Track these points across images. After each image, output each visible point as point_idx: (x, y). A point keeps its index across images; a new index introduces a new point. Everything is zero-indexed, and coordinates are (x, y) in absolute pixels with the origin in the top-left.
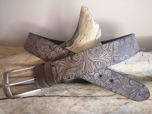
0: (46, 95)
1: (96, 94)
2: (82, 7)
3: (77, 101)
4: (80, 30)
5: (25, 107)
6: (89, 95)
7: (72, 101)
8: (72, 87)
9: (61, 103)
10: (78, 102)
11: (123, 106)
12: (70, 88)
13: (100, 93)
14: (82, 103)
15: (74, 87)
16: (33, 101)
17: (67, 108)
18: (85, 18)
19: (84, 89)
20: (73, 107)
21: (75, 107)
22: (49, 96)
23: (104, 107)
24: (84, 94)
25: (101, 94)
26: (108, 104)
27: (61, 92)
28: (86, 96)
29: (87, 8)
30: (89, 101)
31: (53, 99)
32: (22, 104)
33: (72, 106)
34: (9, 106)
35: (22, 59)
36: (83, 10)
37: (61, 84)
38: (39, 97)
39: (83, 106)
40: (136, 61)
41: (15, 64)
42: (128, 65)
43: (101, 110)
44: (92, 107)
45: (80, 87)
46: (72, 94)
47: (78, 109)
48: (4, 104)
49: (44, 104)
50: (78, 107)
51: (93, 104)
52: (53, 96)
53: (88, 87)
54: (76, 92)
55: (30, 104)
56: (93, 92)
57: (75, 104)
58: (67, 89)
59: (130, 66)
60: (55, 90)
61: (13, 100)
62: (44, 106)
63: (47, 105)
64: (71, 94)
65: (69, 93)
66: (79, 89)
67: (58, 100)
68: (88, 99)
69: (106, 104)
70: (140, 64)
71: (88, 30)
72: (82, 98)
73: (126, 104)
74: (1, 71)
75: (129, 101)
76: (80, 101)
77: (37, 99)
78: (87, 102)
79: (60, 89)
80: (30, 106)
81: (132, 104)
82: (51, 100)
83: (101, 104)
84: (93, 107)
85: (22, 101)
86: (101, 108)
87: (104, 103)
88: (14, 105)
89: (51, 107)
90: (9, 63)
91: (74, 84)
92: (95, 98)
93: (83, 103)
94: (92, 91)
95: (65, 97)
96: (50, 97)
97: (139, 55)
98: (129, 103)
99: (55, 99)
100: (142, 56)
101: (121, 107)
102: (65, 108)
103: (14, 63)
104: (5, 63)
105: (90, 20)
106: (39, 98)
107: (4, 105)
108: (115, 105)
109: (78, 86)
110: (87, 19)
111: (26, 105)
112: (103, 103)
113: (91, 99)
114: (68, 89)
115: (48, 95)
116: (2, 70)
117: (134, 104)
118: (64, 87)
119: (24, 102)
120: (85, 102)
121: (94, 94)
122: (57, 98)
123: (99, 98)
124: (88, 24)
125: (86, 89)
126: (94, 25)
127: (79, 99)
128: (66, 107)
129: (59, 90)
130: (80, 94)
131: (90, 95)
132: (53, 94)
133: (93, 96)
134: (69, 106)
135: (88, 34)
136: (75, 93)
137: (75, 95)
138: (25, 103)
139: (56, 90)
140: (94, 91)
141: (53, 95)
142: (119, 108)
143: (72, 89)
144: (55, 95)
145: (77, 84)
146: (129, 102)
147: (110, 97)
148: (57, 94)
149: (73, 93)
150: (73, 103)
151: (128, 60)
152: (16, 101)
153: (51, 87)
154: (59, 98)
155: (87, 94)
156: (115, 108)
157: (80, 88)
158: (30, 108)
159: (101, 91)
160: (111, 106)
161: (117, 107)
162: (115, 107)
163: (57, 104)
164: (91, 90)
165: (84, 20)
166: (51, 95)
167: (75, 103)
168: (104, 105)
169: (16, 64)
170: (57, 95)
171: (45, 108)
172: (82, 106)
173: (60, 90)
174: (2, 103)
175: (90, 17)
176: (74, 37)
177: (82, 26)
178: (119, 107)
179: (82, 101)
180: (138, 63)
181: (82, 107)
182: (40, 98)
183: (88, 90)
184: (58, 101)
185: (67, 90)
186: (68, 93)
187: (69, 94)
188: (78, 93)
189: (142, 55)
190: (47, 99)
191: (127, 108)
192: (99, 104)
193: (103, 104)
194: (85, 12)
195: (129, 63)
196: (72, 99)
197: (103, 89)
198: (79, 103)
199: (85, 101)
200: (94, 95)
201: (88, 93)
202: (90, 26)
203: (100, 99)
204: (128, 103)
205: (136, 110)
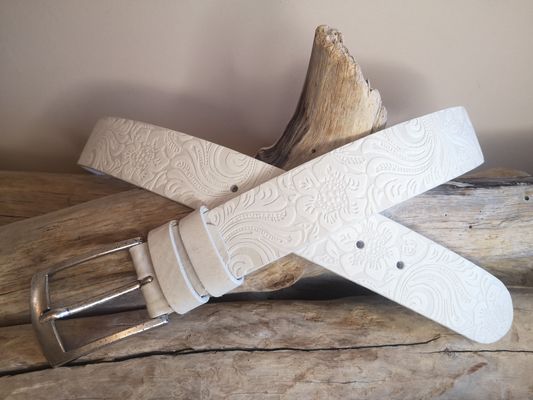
0: (196, 348)
1: (369, 337)
2: (318, 30)
3: (307, 364)
4: (313, 113)
5: (125, 393)
6: (344, 344)
7: (287, 367)
8: (284, 314)
9: (251, 373)
10: (308, 369)
11: (466, 377)
12: (278, 319)
13: (382, 333)
14: (323, 372)
15: (290, 316)
16: (151, 372)
17: (272, 393)
18: (332, 70)
19: (328, 320)
20: (291, 386)
21: (299, 387)
22: (204, 351)
23: (399, 385)
24: (328, 340)
25: (386, 339)
26: (414, 372)
27: (248, 336)
28: (337, 345)
29: (338, 34)
30: (347, 363)
31: (222, 363)
32: (113, 384)
33: (290, 384)
34: (67, 393)
35: (104, 221)
36: (324, 41)
37: (243, 307)
38: (170, 357)
39: (329, 382)
40: (507, 219)
41: (79, 238)
42: (479, 232)
43: (390, 395)
44: (357, 385)
45: (311, 315)
46: (285, 341)
47: (309, 394)
48: (46, 384)
49: (191, 380)
50: (311, 387)
51: (363, 374)
52: (220, 350)
53: (341, 313)
54: (301, 332)
55: (142, 382)
56: (360, 331)
57: (300, 378)
58: (266, 324)
59: (486, 236)
60: (225, 328)
61: (81, 370)
62: (190, 388)
63: (203, 384)
64: (284, 339)
65: (277, 337)
66: (311, 324)
67: (240, 363)
68: (343, 356)
69: (407, 374)
70: (520, 227)
71: (342, 114)
72: (322, 356)
73: (473, 370)
74: (30, 266)
75: (485, 361)
76: (317, 364)
77: (165, 365)
78: (340, 369)
79: (244, 323)
80: (141, 389)
81: (496, 370)
82: (213, 365)
83: (391, 373)
84: (363, 384)
85: (114, 374)
86: (388, 390)
87: (399, 370)
88: (85, 388)
89: (215, 391)
90: (58, 235)
91: (289, 304)
92: (367, 352)
93: (329, 373)
94: (354, 327)
95: (264, 355)
96: (211, 355)
97: (516, 198)
98: (484, 367)
99: (227, 359)
100: (527, 199)
101: (456, 381)
102: (266, 393)
103: (76, 234)
104: (43, 237)
105: (350, 77)
106: (170, 361)
107: (50, 388)
108: (436, 376)
109: (306, 310)
110: (341, 75)
111: (126, 387)
112: (395, 369)
113: (352, 359)
114: (271, 325)
115: (203, 347)
116: (33, 260)
117: (500, 369)
118: (256, 318)
119: (119, 374)
120: (333, 367)
121: (363, 338)
122: (234, 357)
123: (380, 352)
124: (344, 91)
125: (334, 320)
126: (365, 94)
127: (312, 358)
128: (269, 388)
129: (241, 329)
130: (313, 341)
131: (349, 342)
132: (220, 343)
133: (358, 345)
134: (277, 383)
135: (340, 127)
136: (298, 336)
137: (298, 344)
138: (125, 378)
139: (230, 329)
140: (364, 330)
141: (221, 347)
142: (452, 384)
143: (285, 322)
144: (227, 347)
145: (300, 305)
146: (485, 364)
147: (418, 349)
148: (233, 342)
149: (291, 339)
150: (291, 373)
151: (481, 217)
152: (92, 374)
153: (212, 319)
154: (241, 356)
155: (339, 341)
156: (438, 386)
157: (314, 319)
158: (141, 396)
159: (388, 327)
160: (424, 381)
161: (445, 381)
162: (438, 382)
163: (237, 378)
164: (352, 323)
165: (326, 77)
166: (213, 347)
167: (298, 372)
168: (400, 378)
169: (84, 237)
170: (234, 346)
171: (195, 393)
172: (323, 381)
173: (243, 326)
174: (40, 381)
175: (351, 67)
176: (290, 137)
177: (320, 100)
178: (452, 380)
179: (323, 367)
180: (514, 224)
181: (324, 386)
182: (177, 358)
183: (341, 323)
184: (240, 367)
185: (268, 327)
186: (273, 336)
187: (275, 343)
188: (308, 335)
189: (524, 196)
190: (200, 362)
191: (478, 384)
192: (383, 375)
193: (397, 374)
194: (331, 48)
195: (482, 226)
196: (288, 359)
197: (393, 320)
198: (312, 373)
199: (334, 364)
200: (363, 341)
201: (342, 337)
202: (349, 99)
203: (386, 358)
204: (479, 366)
205: (509, 392)
